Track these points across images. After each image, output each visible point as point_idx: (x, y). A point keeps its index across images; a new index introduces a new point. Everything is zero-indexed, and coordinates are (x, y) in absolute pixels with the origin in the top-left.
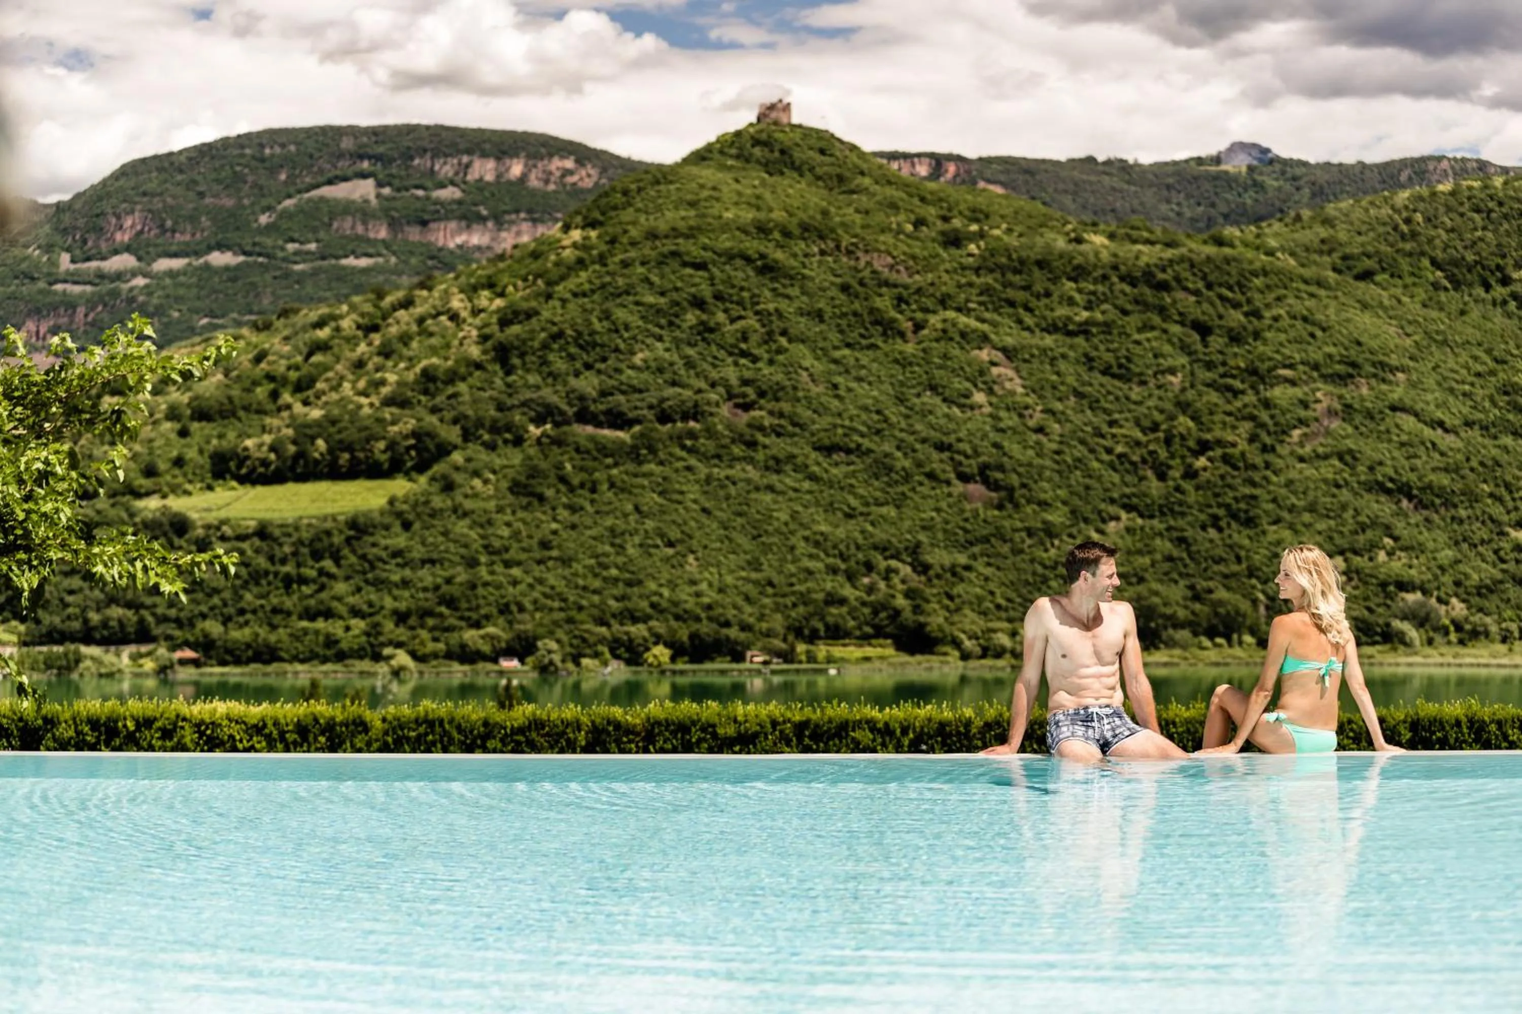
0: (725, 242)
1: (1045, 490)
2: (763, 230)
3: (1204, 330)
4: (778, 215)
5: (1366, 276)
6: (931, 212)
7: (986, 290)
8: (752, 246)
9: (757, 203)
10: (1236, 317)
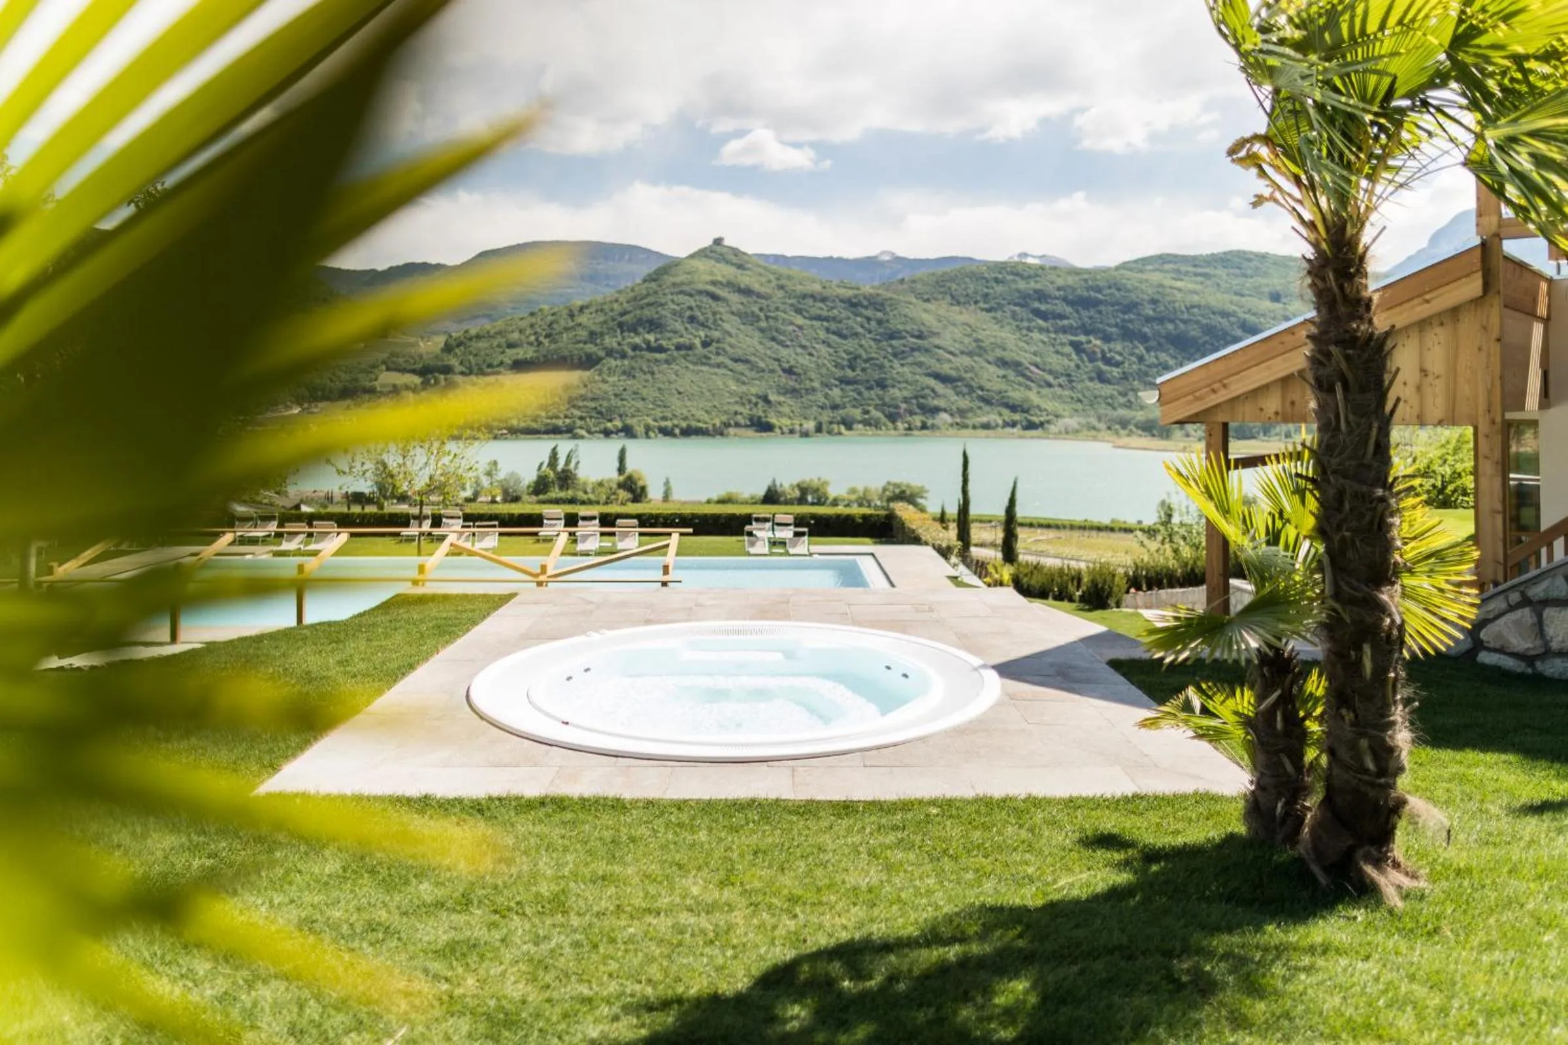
0: (701, 287)
1: (813, 375)
2: (714, 283)
3: (869, 319)
4: (719, 278)
5: (928, 300)
6: (772, 277)
7: (792, 305)
8: (711, 288)
9: (712, 274)
10: (879, 315)
